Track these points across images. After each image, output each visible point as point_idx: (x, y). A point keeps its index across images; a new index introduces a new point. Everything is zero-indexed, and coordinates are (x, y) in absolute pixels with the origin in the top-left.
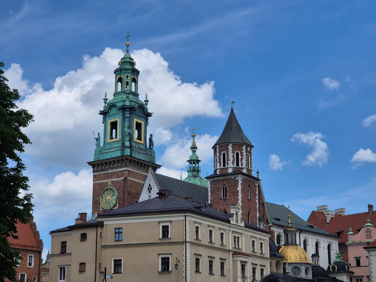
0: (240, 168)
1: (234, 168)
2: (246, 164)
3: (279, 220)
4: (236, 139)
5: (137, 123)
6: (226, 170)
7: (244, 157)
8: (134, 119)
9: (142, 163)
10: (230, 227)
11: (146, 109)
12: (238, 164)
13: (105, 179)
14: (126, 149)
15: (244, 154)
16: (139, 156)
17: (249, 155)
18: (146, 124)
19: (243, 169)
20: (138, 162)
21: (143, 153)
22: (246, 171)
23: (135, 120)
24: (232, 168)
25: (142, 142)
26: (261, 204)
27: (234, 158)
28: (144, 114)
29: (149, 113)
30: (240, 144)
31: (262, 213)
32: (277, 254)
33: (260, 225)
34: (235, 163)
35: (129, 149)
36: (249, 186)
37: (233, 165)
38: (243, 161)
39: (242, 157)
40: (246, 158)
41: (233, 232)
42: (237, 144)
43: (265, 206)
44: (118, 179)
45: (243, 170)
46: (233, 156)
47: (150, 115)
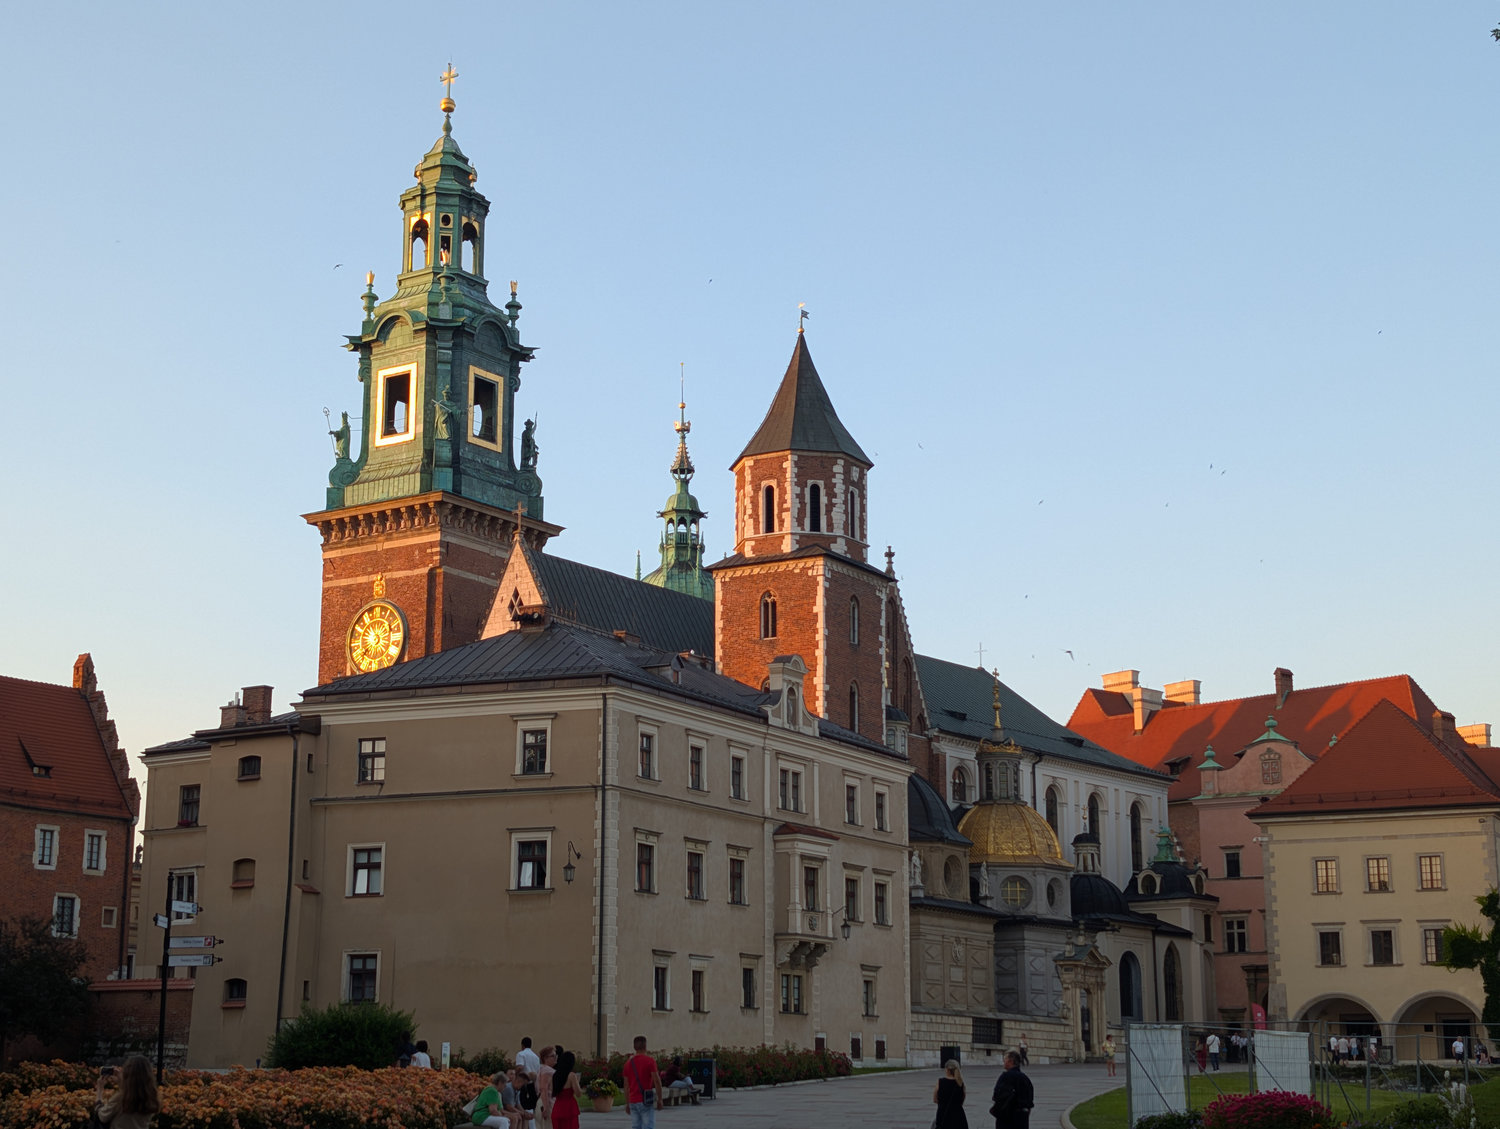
0: (823, 537)
1: (801, 536)
2: (846, 523)
3: (962, 717)
4: (811, 439)
5: (479, 381)
6: (777, 542)
7: (839, 500)
8: (468, 369)
9: (494, 519)
10: (765, 736)
11: (514, 333)
12: (815, 525)
13: (365, 573)
14: (440, 469)
15: (839, 489)
16: (484, 493)
17: (856, 492)
18: (513, 385)
19: (834, 539)
20: (481, 516)
21: (500, 485)
22: (845, 548)
23: (474, 371)
24: (798, 538)
25: (498, 447)
26: (900, 661)
27: (802, 503)
28: (505, 349)
29: (522, 348)
30: (824, 454)
31: (902, 692)
32: (947, 834)
33: (892, 733)
34: (807, 522)
35: (450, 470)
36: (854, 598)
37: (799, 528)
38: (833, 514)
39: (830, 501)
40: (845, 502)
41: (778, 754)
42: (812, 457)
43: (915, 670)
44: (408, 573)
45: (832, 546)
46: (800, 496)
47: (525, 354)
